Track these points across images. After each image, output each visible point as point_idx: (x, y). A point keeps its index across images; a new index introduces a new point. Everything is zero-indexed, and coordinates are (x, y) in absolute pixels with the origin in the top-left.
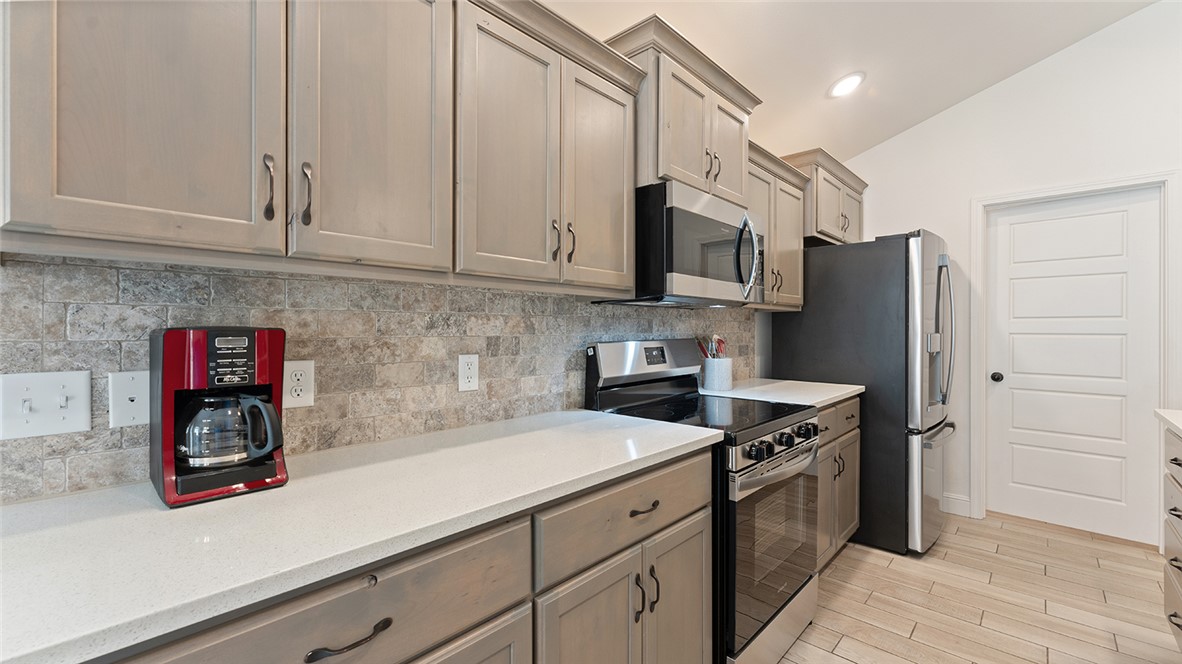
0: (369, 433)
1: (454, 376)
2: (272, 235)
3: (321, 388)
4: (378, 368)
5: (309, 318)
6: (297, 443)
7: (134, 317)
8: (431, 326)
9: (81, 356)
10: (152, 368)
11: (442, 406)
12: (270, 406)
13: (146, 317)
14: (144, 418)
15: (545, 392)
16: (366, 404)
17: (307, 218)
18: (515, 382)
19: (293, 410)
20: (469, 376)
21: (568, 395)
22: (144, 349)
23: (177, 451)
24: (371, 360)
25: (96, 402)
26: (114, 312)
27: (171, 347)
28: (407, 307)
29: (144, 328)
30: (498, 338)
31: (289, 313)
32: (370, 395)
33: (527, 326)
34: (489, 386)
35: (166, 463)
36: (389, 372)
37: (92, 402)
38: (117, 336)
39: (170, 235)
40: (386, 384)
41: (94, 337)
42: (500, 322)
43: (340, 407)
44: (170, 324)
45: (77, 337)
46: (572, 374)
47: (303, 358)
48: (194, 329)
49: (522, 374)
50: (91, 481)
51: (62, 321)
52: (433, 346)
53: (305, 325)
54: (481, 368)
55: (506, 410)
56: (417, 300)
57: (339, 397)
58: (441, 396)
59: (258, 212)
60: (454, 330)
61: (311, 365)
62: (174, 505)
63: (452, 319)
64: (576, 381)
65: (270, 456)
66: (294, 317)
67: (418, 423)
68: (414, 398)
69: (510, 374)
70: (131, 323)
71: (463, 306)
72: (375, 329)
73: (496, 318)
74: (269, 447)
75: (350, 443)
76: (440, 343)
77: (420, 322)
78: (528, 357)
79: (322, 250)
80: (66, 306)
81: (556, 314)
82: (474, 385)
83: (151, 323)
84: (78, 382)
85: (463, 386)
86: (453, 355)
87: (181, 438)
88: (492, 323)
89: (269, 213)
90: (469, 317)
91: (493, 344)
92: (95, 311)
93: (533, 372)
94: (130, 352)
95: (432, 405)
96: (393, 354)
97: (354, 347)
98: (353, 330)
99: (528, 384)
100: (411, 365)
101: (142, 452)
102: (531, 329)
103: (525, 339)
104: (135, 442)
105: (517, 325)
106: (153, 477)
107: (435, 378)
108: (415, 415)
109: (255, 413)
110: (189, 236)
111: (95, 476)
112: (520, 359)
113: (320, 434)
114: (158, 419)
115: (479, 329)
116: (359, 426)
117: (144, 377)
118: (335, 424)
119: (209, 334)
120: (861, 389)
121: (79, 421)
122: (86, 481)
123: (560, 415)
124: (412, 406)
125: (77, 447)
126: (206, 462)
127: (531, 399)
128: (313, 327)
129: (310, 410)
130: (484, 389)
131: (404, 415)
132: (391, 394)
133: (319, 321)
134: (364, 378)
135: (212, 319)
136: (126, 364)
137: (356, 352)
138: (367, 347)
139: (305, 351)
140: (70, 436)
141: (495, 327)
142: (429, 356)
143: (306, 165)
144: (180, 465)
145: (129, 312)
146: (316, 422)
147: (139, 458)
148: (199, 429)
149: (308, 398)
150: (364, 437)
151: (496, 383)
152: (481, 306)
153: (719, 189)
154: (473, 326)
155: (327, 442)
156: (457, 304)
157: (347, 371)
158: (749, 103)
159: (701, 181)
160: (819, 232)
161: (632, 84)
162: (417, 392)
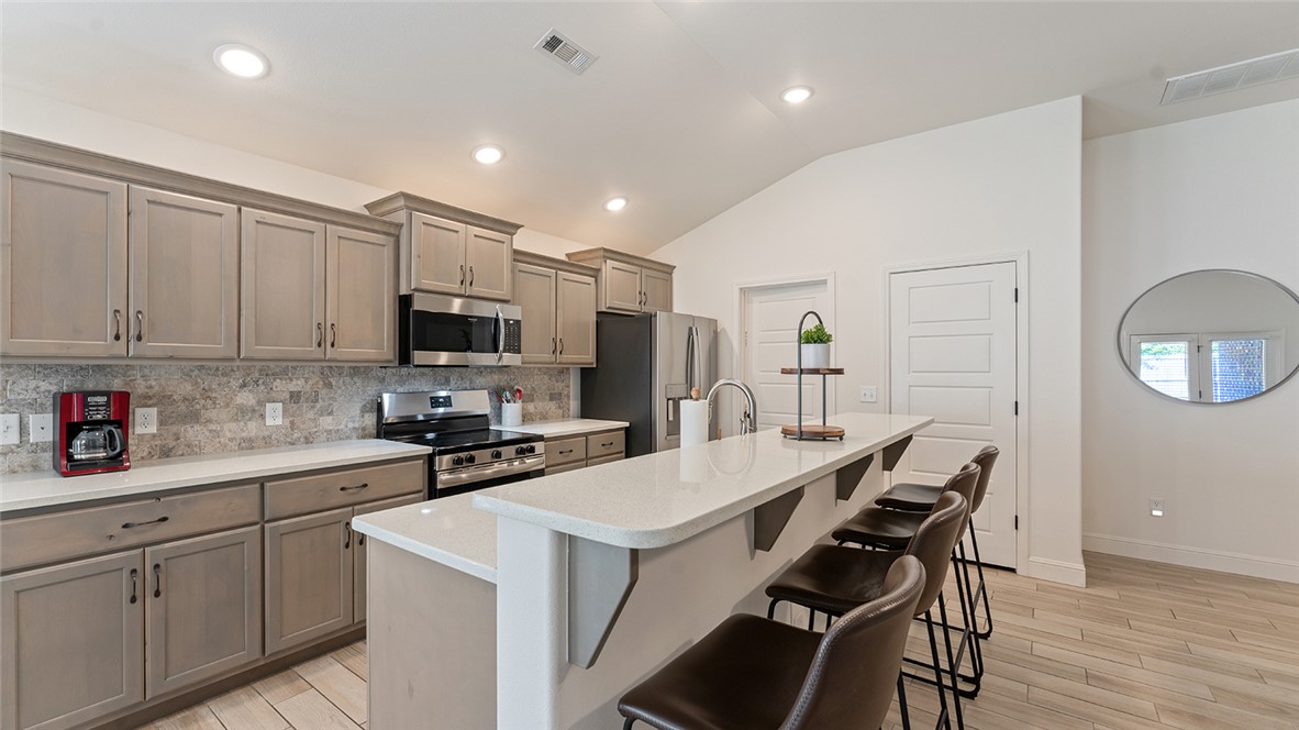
0: (196, 449)
1: (263, 416)
2: (119, 348)
3: (162, 423)
4: (202, 411)
5: (154, 383)
6: (145, 454)
7: (44, 386)
8: (244, 385)
9: (15, 406)
10: (54, 413)
11: (252, 434)
12: (119, 430)
13: (50, 386)
14: (50, 438)
15: (342, 427)
16: (193, 432)
17: (139, 338)
18: (315, 419)
19: (141, 436)
20: (275, 416)
21: (364, 429)
22: (50, 402)
23: (68, 452)
24: (198, 407)
25: (23, 429)
26: (33, 384)
27: (64, 402)
29: (49, 392)
30: (300, 392)
31: (140, 381)
32: (197, 427)
33: (325, 384)
34: (292, 423)
35: (62, 455)
36: (213, 414)
37: (21, 429)
38: (35, 396)
39: (64, 352)
40: (209, 421)
41: (21, 397)
42: (301, 382)
43: (175, 434)
44: (65, 389)
45: (12, 397)
46: (367, 415)
47: (150, 406)
48: (78, 393)
49: (322, 415)
50: (20, 469)
51: (5, 389)
52: (246, 398)
53: (151, 387)
54: (284, 411)
55: (306, 438)
56: (233, 370)
57: (174, 429)
58: (252, 428)
59: (110, 337)
60: (263, 387)
61: (154, 411)
62: (65, 475)
63: (260, 382)
64: (370, 420)
65: (120, 454)
66: (143, 383)
67: (233, 445)
68: (230, 429)
69: (311, 414)
70: (42, 389)
71: (270, 373)
72: (200, 389)
73: (297, 379)
74: (118, 450)
75: (182, 455)
76: (251, 396)
77: (235, 384)
78: (326, 404)
79: (149, 353)
80: (7, 381)
81: (352, 376)
82: (279, 421)
83: (54, 389)
84: (13, 419)
85: (269, 422)
86: (261, 403)
87: (69, 445)
88: (294, 382)
89: (117, 337)
90: (274, 380)
91: (295, 397)
92: (22, 384)
93: (330, 414)
94: (41, 404)
95: (244, 434)
96: (214, 403)
97: (185, 399)
98: (185, 389)
99: (327, 422)
100: (228, 409)
101: (48, 455)
102: (330, 386)
103: (323, 392)
104: (44, 451)
105: (317, 383)
106: (54, 467)
107: (247, 417)
108: (231, 440)
109: (111, 434)
110: (73, 352)
111: (22, 467)
112: (318, 405)
113: (161, 449)
114: (58, 438)
115: (285, 386)
116: (189, 446)
117: (50, 416)
118: (171, 444)
119: (84, 395)
120: (627, 424)
121: (14, 439)
122: (17, 469)
123: (355, 441)
124: (229, 435)
125: (12, 452)
126: (83, 457)
127: (329, 432)
128: (157, 388)
129: (154, 436)
130: (288, 424)
131: (222, 440)
132: (212, 427)
133: (160, 385)
134: (193, 417)
135: (90, 386)
136: (41, 409)
137: (187, 403)
138: (194, 399)
139: (151, 402)
140: (8, 446)
141: (297, 385)
142: (242, 404)
143: (139, 312)
144: (70, 458)
145: (42, 383)
146: (158, 443)
147: (47, 458)
148: (79, 443)
149: (153, 429)
150: (193, 452)
151: (297, 421)
152: (285, 372)
153: (476, 290)
154: (278, 384)
155: (166, 454)
156: (265, 371)
157: (180, 413)
158: (511, 228)
159: (455, 287)
160: (609, 308)
161: (392, 231)
162: (233, 426)
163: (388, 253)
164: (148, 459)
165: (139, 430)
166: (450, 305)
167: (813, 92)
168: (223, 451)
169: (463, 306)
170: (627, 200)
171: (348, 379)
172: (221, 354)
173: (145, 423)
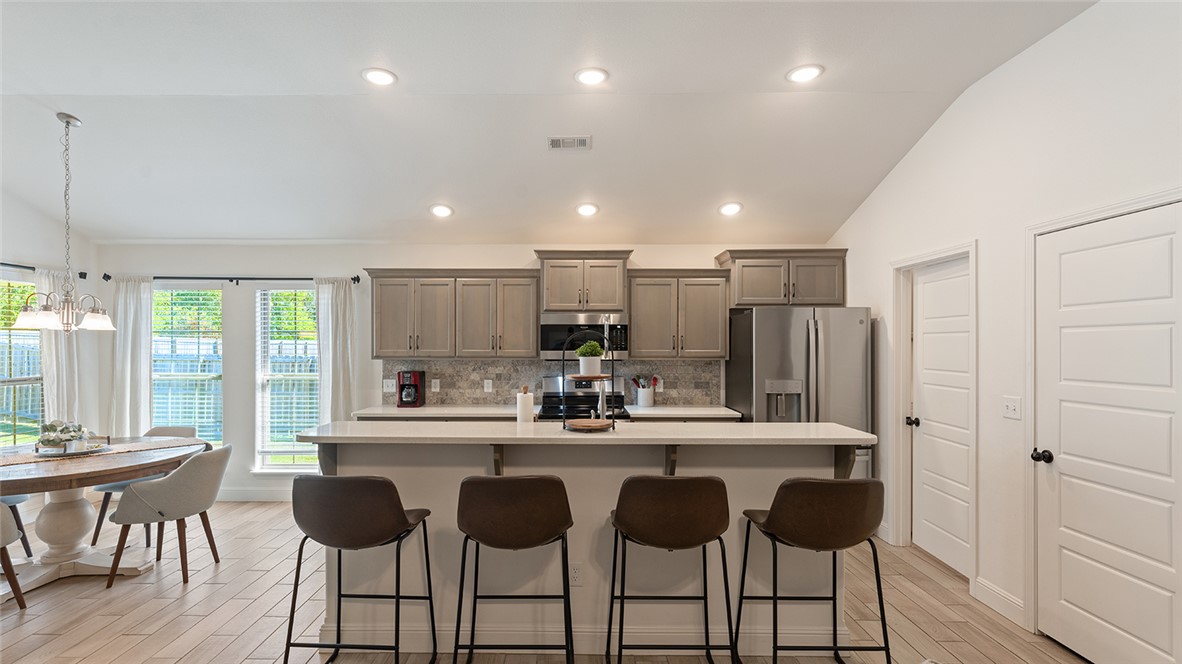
0: (454, 402)
1: (483, 387)
3: (441, 387)
4: (457, 382)
5: (434, 369)
6: (435, 401)
8: (474, 370)
11: (478, 396)
12: (421, 389)
16: (453, 393)
17: (418, 348)
18: (509, 391)
19: (434, 393)
20: (488, 387)
23: (401, 397)
24: (455, 380)
28: (466, 364)
30: (501, 374)
31: (433, 366)
32: (455, 390)
33: (515, 370)
34: (497, 391)
35: (398, 398)
36: (460, 384)
40: (459, 387)
42: (502, 369)
43: (448, 393)
46: (539, 390)
47: (437, 378)
48: (407, 372)
52: (475, 376)
53: (432, 370)
54: (493, 384)
55: (504, 401)
56: (470, 362)
57: (446, 390)
58: (478, 393)
59: (408, 348)
60: (483, 371)
61: (438, 381)
62: (399, 406)
63: (481, 368)
64: (540, 393)
65: (421, 400)
67: (470, 401)
68: (468, 392)
69: (507, 387)
71: (485, 363)
72: (456, 371)
73: (500, 367)
74: (421, 398)
75: (449, 404)
76: (478, 376)
77: (470, 369)
78: (515, 381)
81: (530, 365)
82: (490, 390)
83: (398, 370)
85: (486, 390)
86: (482, 380)
87: (401, 394)
88: (498, 369)
89: (411, 348)
90: (488, 367)
91: (499, 377)
93: (517, 387)
95: (475, 396)
96: (462, 378)
97: (451, 376)
98: (450, 371)
100: (467, 382)
101: (392, 397)
102: (517, 371)
103: (514, 375)
105: (510, 370)
106: (393, 402)
107: (476, 387)
108: (468, 398)
109: (418, 390)
110: (397, 355)
112: (511, 382)
113: (440, 400)
114: (398, 390)
115: (493, 371)
116: (451, 399)
118: (445, 397)
119: (411, 373)
124: (468, 396)
126: (407, 399)
128: (440, 370)
129: (438, 393)
130: (495, 392)
131: (465, 398)
132: (461, 391)
134: (453, 385)
135: (412, 369)
138: (454, 376)
139: (433, 377)
141: (500, 370)
142: (474, 379)
144: (401, 399)
146: (440, 397)
148: (405, 394)
149: (438, 390)
150: (452, 403)
151: (500, 391)
152: (493, 362)
153: (592, 305)
154: (491, 369)
155: (442, 402)
156: (483, 363)
157: (449, 383)
158: (624, 255)
159: (575, 305)
160: (737, 305)
161: (535, 274)
162: (470, 391)
163: (532, 289)
164: (435, 404)
165: (433, 390)
166: (576, 318)
167: (823, 68)
168: (465, 403)
169: (589, 318)
170: (741, 205)
171: (528, 367)
172: (448, 355)
173: (434, 387)
